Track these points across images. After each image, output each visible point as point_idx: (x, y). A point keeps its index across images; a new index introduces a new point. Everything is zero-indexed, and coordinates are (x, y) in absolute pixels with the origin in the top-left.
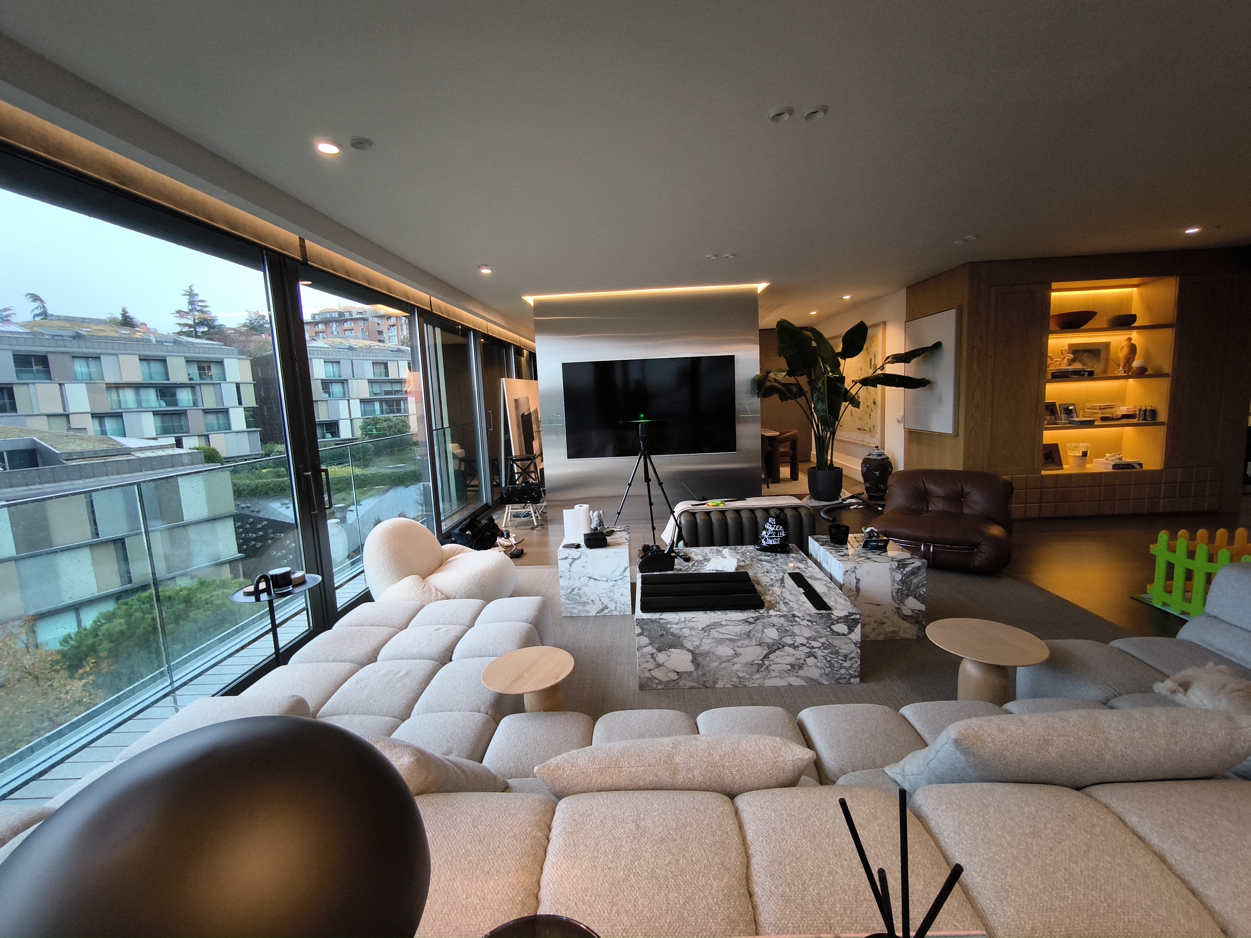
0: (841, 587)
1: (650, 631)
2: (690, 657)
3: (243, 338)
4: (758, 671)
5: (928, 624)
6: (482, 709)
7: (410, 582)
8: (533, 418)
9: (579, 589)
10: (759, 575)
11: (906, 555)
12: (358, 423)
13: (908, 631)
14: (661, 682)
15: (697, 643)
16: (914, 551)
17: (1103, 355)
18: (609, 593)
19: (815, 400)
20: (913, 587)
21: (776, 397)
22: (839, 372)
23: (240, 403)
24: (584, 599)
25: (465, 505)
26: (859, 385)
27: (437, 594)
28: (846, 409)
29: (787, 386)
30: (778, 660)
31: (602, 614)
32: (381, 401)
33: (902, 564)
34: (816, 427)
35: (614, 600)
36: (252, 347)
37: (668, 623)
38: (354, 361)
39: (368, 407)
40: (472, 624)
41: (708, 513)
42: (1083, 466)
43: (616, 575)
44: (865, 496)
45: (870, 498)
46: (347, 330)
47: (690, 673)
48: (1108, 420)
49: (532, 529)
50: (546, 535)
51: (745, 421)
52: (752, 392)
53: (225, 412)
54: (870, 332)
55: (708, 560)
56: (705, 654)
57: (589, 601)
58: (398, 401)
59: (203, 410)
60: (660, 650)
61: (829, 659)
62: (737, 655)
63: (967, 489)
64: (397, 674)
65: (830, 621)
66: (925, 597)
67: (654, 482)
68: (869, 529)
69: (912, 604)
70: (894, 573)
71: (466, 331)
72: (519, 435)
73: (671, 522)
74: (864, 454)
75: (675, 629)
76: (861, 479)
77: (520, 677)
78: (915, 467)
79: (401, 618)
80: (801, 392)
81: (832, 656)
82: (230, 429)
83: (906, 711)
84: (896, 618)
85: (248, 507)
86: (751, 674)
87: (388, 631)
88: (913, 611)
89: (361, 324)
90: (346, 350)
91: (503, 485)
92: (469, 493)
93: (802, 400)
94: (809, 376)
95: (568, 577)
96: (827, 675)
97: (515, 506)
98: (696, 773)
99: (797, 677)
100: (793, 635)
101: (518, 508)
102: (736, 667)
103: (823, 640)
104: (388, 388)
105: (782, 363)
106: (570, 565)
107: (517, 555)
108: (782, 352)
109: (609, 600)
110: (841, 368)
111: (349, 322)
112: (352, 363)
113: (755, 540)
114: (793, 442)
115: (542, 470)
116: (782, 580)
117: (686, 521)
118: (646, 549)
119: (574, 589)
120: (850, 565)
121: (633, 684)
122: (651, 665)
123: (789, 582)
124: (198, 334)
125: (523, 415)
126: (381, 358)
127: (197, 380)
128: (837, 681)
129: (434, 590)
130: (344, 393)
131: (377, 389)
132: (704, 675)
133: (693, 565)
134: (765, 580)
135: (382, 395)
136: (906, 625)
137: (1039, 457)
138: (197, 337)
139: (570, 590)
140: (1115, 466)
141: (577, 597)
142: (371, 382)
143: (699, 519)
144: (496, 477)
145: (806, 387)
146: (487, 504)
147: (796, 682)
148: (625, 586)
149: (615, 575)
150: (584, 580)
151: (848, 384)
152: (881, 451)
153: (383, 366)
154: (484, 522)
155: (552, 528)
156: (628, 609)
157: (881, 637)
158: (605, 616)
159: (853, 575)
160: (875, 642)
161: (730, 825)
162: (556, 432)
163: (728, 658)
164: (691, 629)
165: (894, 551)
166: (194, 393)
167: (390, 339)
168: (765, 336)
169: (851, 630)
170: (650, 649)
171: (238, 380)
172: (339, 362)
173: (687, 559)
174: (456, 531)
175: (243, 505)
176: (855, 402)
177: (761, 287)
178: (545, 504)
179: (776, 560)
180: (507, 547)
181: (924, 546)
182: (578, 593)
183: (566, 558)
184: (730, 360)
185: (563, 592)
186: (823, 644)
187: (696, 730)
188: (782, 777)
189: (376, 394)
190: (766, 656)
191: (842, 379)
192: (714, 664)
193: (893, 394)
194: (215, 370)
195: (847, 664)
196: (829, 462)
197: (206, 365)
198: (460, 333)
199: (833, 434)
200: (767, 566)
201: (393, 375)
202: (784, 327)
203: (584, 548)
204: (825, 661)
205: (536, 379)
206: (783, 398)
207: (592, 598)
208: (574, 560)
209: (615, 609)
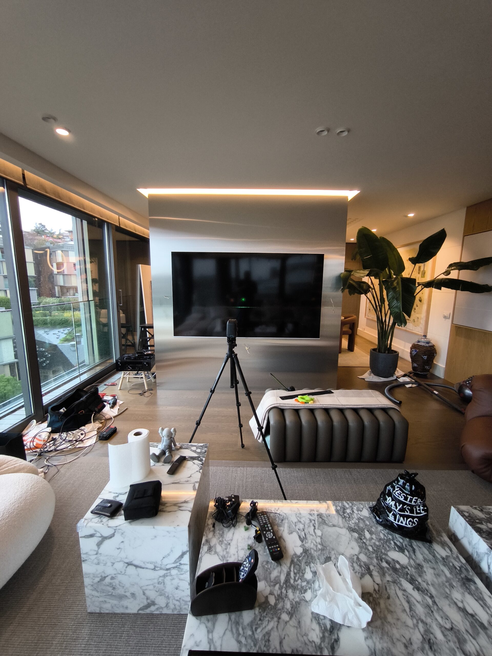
9: (113, 578)
18: (157, 585)
24: (120, 591)
31: (148, 611)
35: (164, 594)
41: (297, 411)
43: (169, 563)
45: (416, 375)
57: (128, 594)
74: (414, 341)
95: (96, 561)
97: (129, 372)
106: (99, 544)
109: (158, 594)
119: (105, 577)
139: (97, 579)
141: (110, 589)
148: (182, 577)
149: (166, 561)
150: (120, 566)
152: (427, 339)
156: (186, 607)
158: (152, 615)
177: (351, 194)
182: (111, 583)
183: (92, 536)
184: (321, 258)
185: (88, 581)
196: (388, 347)
198: (97, 224)
203: (120, 521)
207: (132, 590)
208: (104, 539)
209: (167, 605)
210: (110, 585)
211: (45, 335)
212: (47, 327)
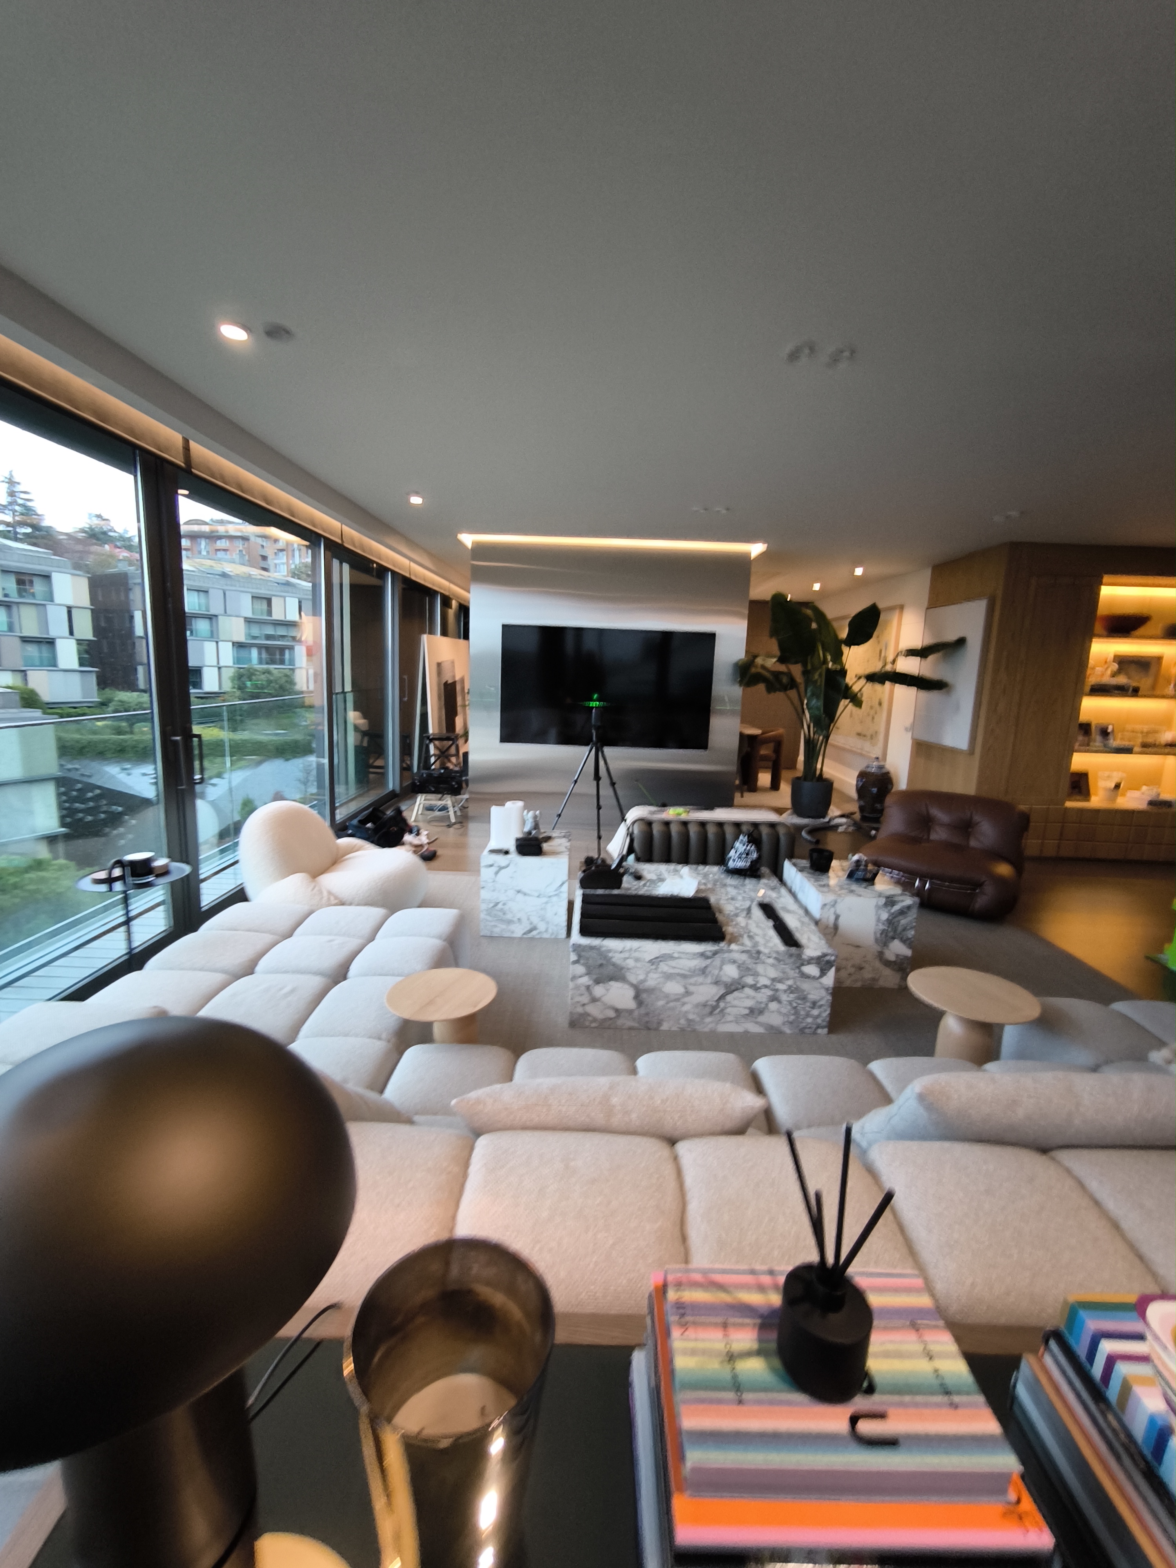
0: (817, 923)
1: (588, 959)
2: (631, 993)
3: (79, 547)
4: (711, 1013)
5: (913, 969)
6: (384, 1036)
7: (296, 882)
8: (458, 688)
9: (504, 904)
10: (722, 902)
11: (897, 890)
12: (228, 674)
13: (889, 979)
14: (595, 1020)
15: (641, 977)
16: (906, 885)
17: (1153, 670)
18: (539, 911)
19: (809, 694)
20: (900, 929)
21: (761, 687)
22: (841, 663)
23: (71, 633)
24: (509, 916)
25: (366, 789)
26: (863, 681)
27: (329, 899)
28: (845, 708)
29: (777, 675)
30: (736, 1003)
31: (530, 935)
32: (260, 647)
33: (890, 901)
34: (807, 726)
35: (545, 919)
36: (90, 560)
37: (610, 951)
38: (227, 593)
39: (243, 653)
40: (372, 938)
41: (667, 824)
42: (1113, 799)
43: (551, 891)
44: (857, 816)
45: (864, 818)
46: (219, 550)
47: (630, 1012)
48: (1149, 747)
49: (449, 826)
50: (465, 834)
51: (722, 713)
52: (734, 681)
53: (51, 643)
54: (882, 617)
55: (662, 880)
56: (650, 991)
57: (515, 919)
58: (282, 650)
59: (21, 637)
60: (597, 982)
61: (795, 1005)
62: (688, 993)
63: (977, 818)
64: (281, 989)
65: (801, 962)
66: (912, 942)
67: (605, 781)
68: (856, 857)
69: (898, 949)
70: (880, 912)
71: (382, 571)
72: (440, 709)
73: (622, 831)
74: (861, 765)
75: (617, 958)
76: (854, 794)
77: (431, 1002)
78: (920, 786)
79: (284, 925)
80: (792, 684)
81: (799, 1002)
82: (55, 665)
83: (877, 1067)
84: (878, 964)
85: (77, 769)
86: (703, 1017)
87: (268, 938)
88: (897, 956)
89: (239, 545)
90: (217, 577)
91: (415, 769)
92: (371, 776)
93: (793, 693)
94: (805, 665)
95: (492, 888)
96: (791, 1023)
97: (430, 796)
98: (634, 1116)
99: (757, 1023)
100: (756, 974)
101: (433, 799)
102: (686, 1008)
103: (790, 982)
104: (270, 631)
105: (774, 646)
106: (497, 873)
107: (429, 857)
108: (774, 633)
109: (540, 919)
110: (844, 658)
111: (224, 540)
112: (225, 594)
113: (721, 860)
114: (778, 743)
115: (466, 755)
116: (749, 910)
117: (640, 832)
118: (589, 861)
119: (498, 903)
120: (830, 898)
121: (562, 1021)
122: (585, 999)
123: (758, 913)
124: (18, 536)
125: (446, 684)
126: (263, 592)
127: (14, 597)
128: (802, 1031)
129: (325, 894)
130: (212, 632)
131: (256, 631)
132: (647, 1014)
133: (644, 885)
134: (728, 908)
135: (261, 640)
136: (887, 972)
137: (1065, 784)
138: (16, 539)
139: (492, 905)
140: (1151, 803)
141: (500, 914)
142: (248, 621)
143: (656, 830)
144: (407, 759)
145: (799, 678)
146: (393, 791)
147: (753, 1028)
148: (560, 904)
149: (549, 889)
150: (511, 893)
151: (850, 679)
152: (882, 763)
153: (265, 603)
154: (389, 813)
155: (473, 827)
156: (562, 931)
157: (859, 984)
158: (532, 939)
159: (832, 910)
160: (850, 989)
161: (668, 1169)
162: (487, 707)
163: (676, 997)
164: (637, 960)
165: (884, 884)
166: (10, 615)
167: (276, 567)
168: (755, 608)
169: (823, 972)
170: (585, 980)
171: (70, 603)
172: (207, 592)
173: (638, 877)
174: (355, 822)
175: (70, 766)
176: (856, 701)
177: (756, 549)
178: (466, 796)
179: (743, 885)
180: (417, 846)
181: (919, 882)
183: (491, 866)
184: (711, 637)
185: (484, 906)
186: (790, 987)
187: (634, 1071)
188: (729, 1125)
189: (255, 638)
190: (722, 997)
191: (843, 673)
192: (661, 1003)
193: (904, 694)
194: (38, 587)
195: (815, 1012)
196: (818, 772)
197: (27, 578)
198: (375, 574)
199: (827, 737)
200: (732, 892)
201: (277, 615)
202: (779, 600)
203: (514, 856)
204: (789, 1007)
205: (466, 637)
206: (771, 688)
207: (519, 916)
208: (501, 868)
209: (546, 931)
210: (501, 910)
211: (122, 777)
212: (128, 760)
